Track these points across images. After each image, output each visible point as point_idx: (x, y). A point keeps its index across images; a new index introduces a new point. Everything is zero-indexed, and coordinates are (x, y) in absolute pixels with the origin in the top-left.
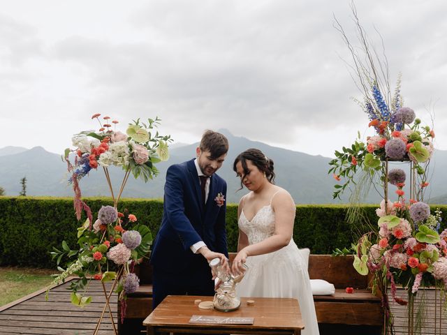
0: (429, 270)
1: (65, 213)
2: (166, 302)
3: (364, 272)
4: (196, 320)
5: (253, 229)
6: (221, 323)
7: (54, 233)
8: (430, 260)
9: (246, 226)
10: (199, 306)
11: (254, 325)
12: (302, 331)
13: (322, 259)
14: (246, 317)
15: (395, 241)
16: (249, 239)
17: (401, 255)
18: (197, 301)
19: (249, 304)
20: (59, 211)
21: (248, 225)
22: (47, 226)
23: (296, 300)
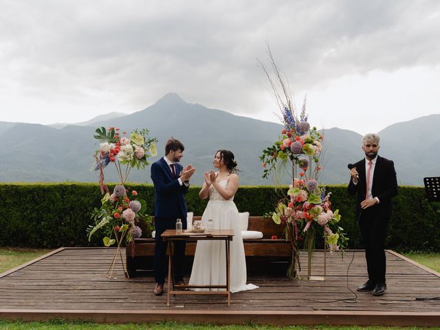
0: (316, 220)
1: (43, 197)
3: (279, 222)
7: (34, 215)
8: (317, 214)
13: (258, 219)
15: (298, 204)
17: (301, 212)
20: (38, 195)
22: (27, 209)
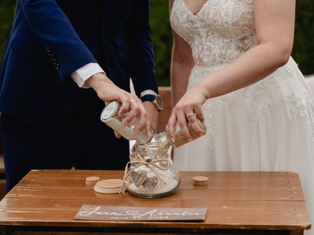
2: (27, 182)
4: (89, 213)
5: (203, 31)
6: (140, 218)
9: (187, 25)
10: (97, 189)
11: (207, 222)
12: (305, 232)
14: (192, 207)
16: (195, 53)
18: (90, 179)
19: (197, 184)
21: (192, 22)
23: (296, 176)
